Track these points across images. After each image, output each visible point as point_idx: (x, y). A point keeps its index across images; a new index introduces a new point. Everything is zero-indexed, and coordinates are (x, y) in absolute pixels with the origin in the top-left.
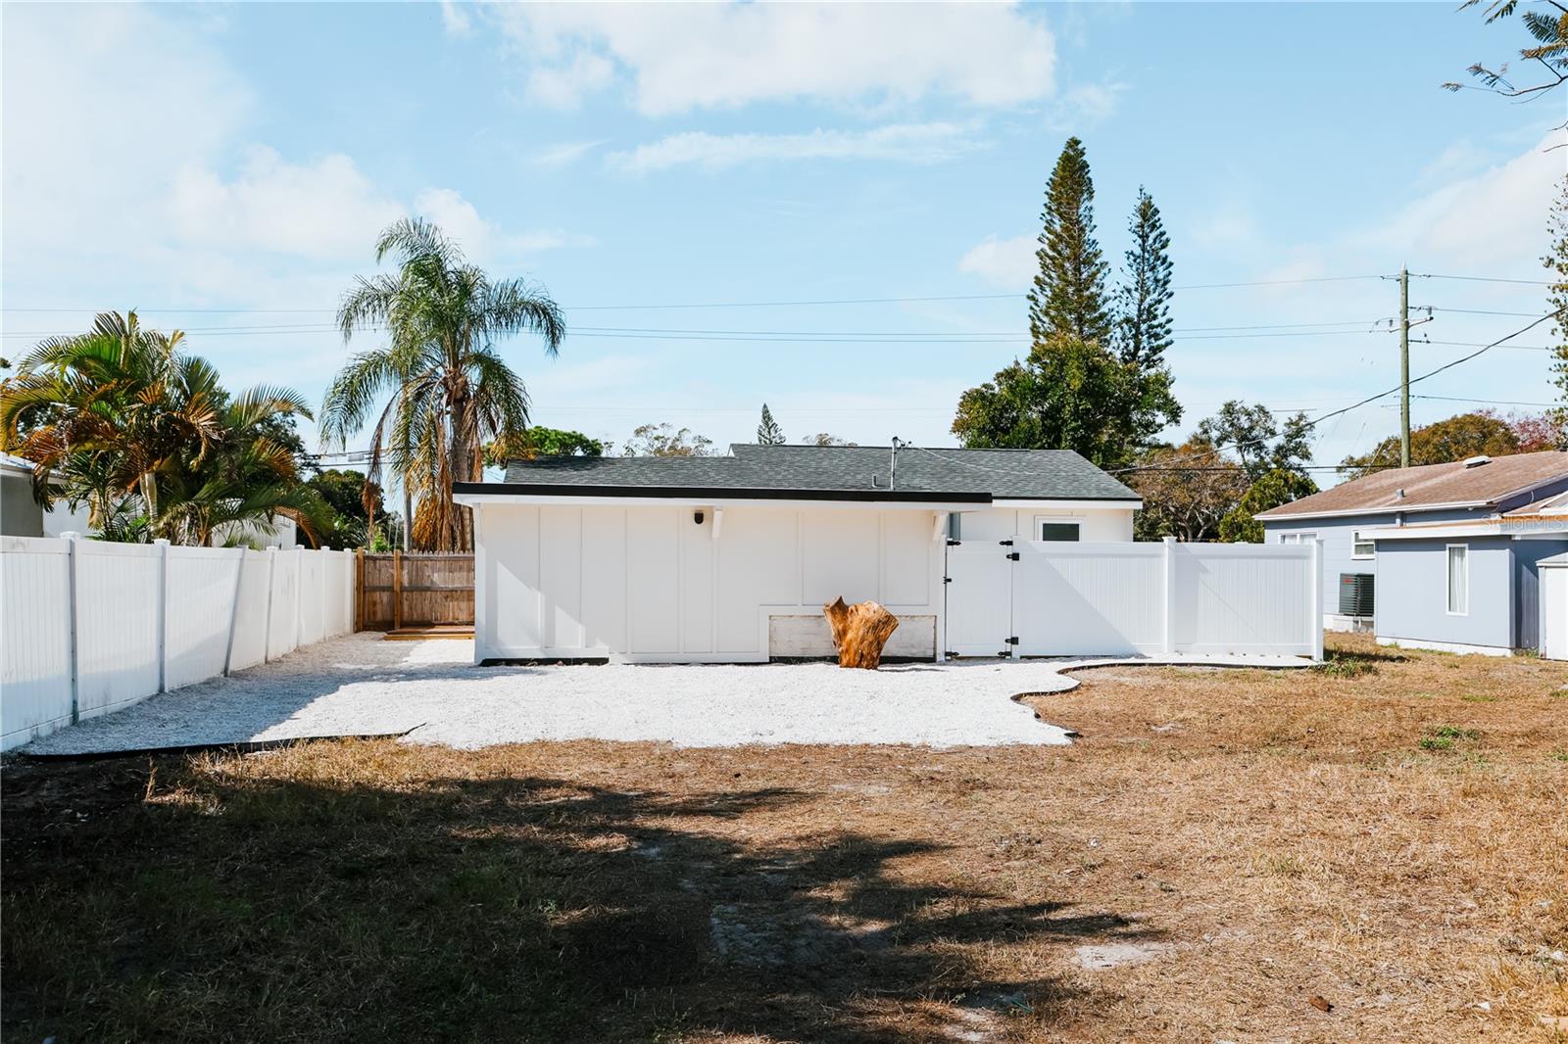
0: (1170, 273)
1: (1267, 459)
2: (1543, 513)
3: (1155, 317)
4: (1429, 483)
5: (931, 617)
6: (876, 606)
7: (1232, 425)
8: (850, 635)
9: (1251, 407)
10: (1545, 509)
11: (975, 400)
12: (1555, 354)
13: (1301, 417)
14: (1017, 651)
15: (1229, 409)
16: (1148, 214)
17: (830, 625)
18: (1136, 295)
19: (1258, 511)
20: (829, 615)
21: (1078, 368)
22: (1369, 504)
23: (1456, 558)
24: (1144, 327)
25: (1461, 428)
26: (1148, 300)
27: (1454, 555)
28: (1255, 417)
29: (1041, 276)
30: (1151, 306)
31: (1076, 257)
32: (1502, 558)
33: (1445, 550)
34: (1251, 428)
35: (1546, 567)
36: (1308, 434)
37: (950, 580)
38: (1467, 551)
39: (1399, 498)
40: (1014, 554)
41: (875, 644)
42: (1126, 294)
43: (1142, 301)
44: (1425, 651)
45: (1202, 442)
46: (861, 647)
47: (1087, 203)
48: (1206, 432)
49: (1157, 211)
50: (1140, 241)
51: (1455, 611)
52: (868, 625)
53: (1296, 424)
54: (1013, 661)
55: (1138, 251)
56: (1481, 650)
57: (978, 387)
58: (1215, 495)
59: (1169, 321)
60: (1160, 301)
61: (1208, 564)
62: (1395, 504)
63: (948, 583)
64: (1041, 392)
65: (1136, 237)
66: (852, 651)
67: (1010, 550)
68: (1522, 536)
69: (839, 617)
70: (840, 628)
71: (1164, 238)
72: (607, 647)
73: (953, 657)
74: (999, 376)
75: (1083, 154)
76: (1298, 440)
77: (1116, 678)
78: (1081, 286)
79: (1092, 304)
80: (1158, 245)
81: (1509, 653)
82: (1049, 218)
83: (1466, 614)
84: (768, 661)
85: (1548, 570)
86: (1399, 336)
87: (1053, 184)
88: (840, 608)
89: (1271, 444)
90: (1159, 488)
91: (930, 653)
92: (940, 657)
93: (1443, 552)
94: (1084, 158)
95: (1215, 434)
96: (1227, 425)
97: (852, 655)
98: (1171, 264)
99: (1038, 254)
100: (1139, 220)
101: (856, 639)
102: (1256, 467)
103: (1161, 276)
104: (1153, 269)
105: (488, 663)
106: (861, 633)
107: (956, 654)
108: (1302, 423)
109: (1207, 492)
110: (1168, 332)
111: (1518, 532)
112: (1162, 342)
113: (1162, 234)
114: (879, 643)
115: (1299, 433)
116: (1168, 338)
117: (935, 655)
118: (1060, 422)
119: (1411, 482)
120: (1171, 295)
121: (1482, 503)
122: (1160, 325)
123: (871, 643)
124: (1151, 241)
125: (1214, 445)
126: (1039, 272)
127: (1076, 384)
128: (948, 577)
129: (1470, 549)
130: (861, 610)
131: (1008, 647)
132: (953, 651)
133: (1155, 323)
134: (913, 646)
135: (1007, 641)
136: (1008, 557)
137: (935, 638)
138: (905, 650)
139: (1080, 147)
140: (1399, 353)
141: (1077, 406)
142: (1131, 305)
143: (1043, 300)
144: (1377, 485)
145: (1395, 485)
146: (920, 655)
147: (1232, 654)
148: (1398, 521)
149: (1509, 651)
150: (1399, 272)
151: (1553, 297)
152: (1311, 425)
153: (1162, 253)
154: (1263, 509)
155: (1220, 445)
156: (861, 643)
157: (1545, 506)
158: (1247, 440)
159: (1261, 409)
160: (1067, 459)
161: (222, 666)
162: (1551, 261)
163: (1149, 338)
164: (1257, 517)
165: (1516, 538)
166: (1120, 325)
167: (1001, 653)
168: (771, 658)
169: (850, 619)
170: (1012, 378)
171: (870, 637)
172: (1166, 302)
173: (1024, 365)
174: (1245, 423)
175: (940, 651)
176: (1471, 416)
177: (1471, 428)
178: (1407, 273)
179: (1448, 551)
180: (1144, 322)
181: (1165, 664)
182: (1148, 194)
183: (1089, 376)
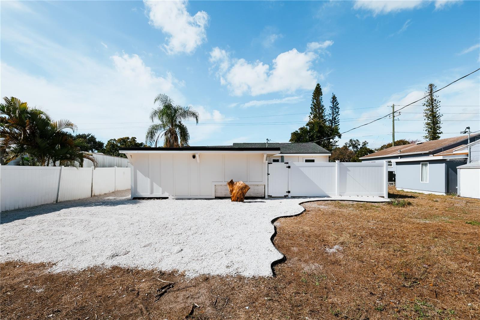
0: (339, 110)
1: (358, 150)
2: (454, 153)
3: (336, 119)
4: (406, 149)
5: (263, 185)
6: (242, 182)
7: (351, 143)
8: (234, 192)
9: (355, 140)
10: (455, 152)
11: (294, 134)
12: (425, 124)
13: (365, 142)
14: (290, 195)
15: (351, 140)
16: (334, 98)
17: (228, 188)
18: (332, 115)
19: (360, 157)
20: (228, 185)
21: (317, 126)
22: (391, 154)
23: (424, 166)
24: (333, 121)
25: (399, 142)
26: (334, 116)
27: (423, 166)
28: (356, 142)
29: (311, 112)
30: (335, 117)
31: (319, 108)
32: (443, 166)
33: (420, 164)
34: (355, 144)
35: (460, 169)
36: (367, 145)
37: (269, 174)
38: (428, 164)
39: (399, 152)
40: (289, 166)
41: (242, 194)
42: (330, 115)
43: (333, 116)
44: (413, 192)
45: (345, 147)
46: (238, 195)
47: (321, 97)
48: (346, 145)
49: (336, 98)
50: (332, 104)
51: (423, 181)
52: (240, 188)
53: (364, 143)
54: (289, 198)
55: (332, 106)
56: (433, 193)
57: (295, 131)
58: (348, 156)
59: (339, 120)
60: (337, 116)
61: (349, 168)
62: (399, 154)
63: (269, 175)
64: (309, 132)
65: (331, 103)
66: (235, 196)
67: (287, 165)
68: (450, 159)
69: (231, 186)
70: (231, 189)
71: (338, 103)
72: (168, 194)
73: (270, 197)
74: (299, 129)
75: (320, 87)
76: (365, 146)
77: (319, 206)
78: (320, 114)
79: (322, 117)
80: (336, 105)
81: (444, 194)
82: (313, 100)
83: (428, 182)
84: (214, 198)
85: (461, 169)
86: (392, 119)
87: (314, 93)
88: (231, 183)
89: (359, 147)
90: (337, 155)
91: (263, 196)
92: (266, 197)
93: (420, 165)
94: (321, 87)
95: (348, 145)
96: (350, 144)
97: (235, 197)
98: (339, 108)
99: (311, 108)
100: (332, 100)
101: (236, 193)
102: (356, 151)
103: (337, 111)
104: (335, 110)
105: (135, 198)
106: (237, 191)
107: (271, 196)
108: (366, 143)
109: (346, 156)
110: (339, 122)
111: (448, 158)
112: (337, 124)
113: (337, 102)
114: (243, 194)
115: (365, 145)
116: (338, 123)
117: (265, 196)
118: (313, 139)
119: (402, 149)
120: (339, 115)
121: (428, 152)
122: (337, 121)
123: (241, 194)
124: (335, 104)
125: (348, 147)
126: (311, 111)
127: (317, 130)
128: (269, 173)
129: (429, 164)
130: (238, 184)
131: (287, 194)
132: (270, 195)
133: (336, 121)
134: (258, 194)
135: (287, 192)
136: (287, 167)
137: (265, 191)
138: (255, 195)
139: (320, 85)
140: (392, 122)
141: (317, 135)
142: (331, 117)
143: (312, 117)
144: (391, 150)
145: (398, 149)
146: (260, 196)
147: (358, 196)
148: (399, 158)
149: (445, 194)
150: (392, 105)
151: (425, 112)
152: (367, 143)
153: (337, 106)
154: (361, 157)
155: (349, 147)
156: (238, 194)
157: (455, 151)
158: (354, 146)
159: (357, 140)
160: (313, 145)
161: (55, 200)
162: (425, 104)
163: (334, 124)
164: (360, 158)
165: (448, 160)
166: (328, 121)
167: (285, 196)
168: (215, 197)
169: (234, 187)
170: (302, 129)
171: (240, 192)
172: (338, 116)
173: (305, 127)
174: (354, 143)
175: (266, 195)
176: (401, 140)
177: (401, 143)
178: (394, 105)
179: (421, 165)
180: (333, 120)
181: (336, 200)
182: (334, 94)
183: (320, 128)
